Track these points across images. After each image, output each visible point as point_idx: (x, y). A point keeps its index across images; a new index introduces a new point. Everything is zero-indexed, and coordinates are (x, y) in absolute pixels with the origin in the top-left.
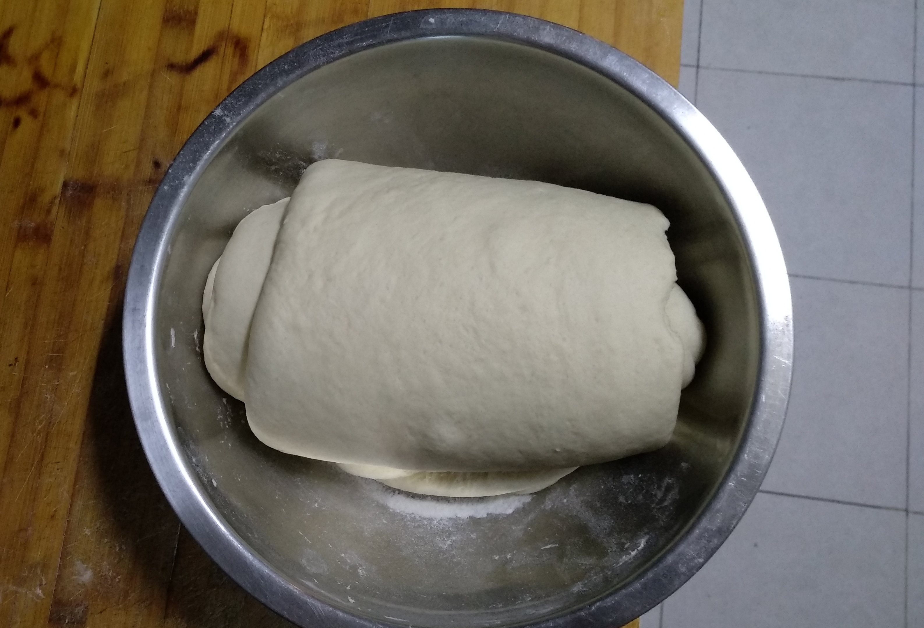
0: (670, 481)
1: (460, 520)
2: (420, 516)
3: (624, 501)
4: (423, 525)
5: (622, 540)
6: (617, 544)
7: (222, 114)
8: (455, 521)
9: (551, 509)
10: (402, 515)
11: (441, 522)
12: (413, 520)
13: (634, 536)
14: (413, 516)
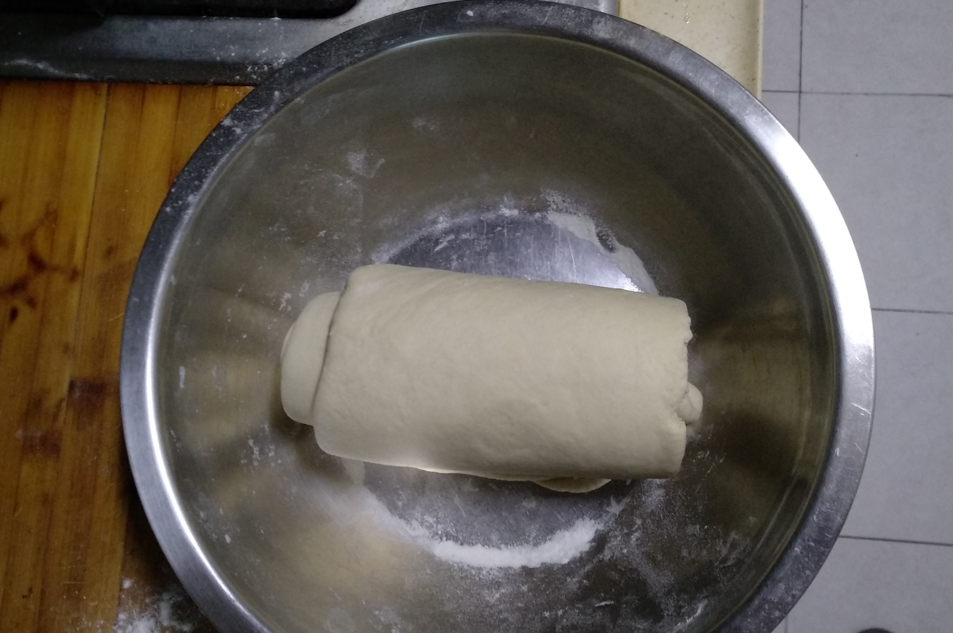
0: (736, 537)
1: (511, 570)
2: (468, 566)
3: (687, 555)
4: (471, 575)
5: (681, 602)
6: (675, 607)
7: (232, 124)
8: (506, 571)
9: (609, 560)
10: (449, 564)
11: (491, 572)
12: (461, 569)
13: (692, 600)
14: (461, 565)
